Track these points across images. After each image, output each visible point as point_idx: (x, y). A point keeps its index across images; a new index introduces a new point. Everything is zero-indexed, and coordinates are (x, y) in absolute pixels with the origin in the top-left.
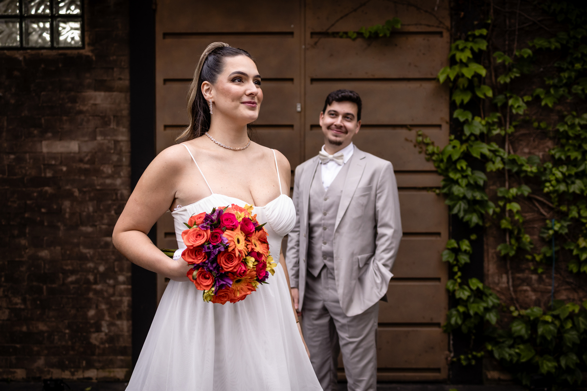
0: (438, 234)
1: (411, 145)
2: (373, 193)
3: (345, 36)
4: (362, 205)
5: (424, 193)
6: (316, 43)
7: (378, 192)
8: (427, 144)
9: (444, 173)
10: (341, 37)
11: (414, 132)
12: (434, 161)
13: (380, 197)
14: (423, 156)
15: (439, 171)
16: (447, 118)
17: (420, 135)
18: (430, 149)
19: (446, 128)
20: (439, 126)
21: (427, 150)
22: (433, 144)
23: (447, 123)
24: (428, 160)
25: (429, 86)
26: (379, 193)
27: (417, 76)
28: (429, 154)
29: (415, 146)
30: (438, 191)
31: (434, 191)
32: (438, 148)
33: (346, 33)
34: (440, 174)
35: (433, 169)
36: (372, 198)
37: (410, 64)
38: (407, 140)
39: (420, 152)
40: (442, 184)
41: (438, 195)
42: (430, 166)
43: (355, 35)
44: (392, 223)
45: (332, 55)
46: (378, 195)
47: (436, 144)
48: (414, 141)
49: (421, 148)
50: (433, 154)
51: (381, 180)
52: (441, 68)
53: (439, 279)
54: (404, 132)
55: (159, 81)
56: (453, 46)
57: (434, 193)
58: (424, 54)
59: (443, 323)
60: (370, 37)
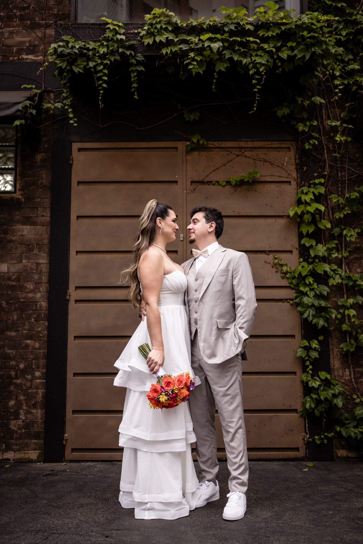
0: (293, 336)
1: (270, 266)
2: (230, 274)
3: (217, 184)
4: (221, 282)
5: (281, 304)
6: (195, 189)
7: (234, 273)
8: (282, 265)
9: (296, 288)
10: (214, 185)
11: (271, 256)
12: (288, 278)
13: (236, 277)
14: (279, 274)
15: (292, 286)
16: (297, 246)
17: (276, 258)
18: (285, 269)
19: (296, 253)
20: (291, 252)
21: (282, 270)
22: (286, 265)
23: (297, 249)
24: (283, 278)
25: (282, 221)
26: (234, 275)
27: (273, 214)
28: (284, 273)
29: (272, 267)
30: (291, 302)
31: (289, 302)
32: (290, 267)
33: (218, 182)
34: (293, 289)
35: (288, 285)
36: (230, 278)
37: (267, 205)
38: (266, 262)
39: (277, 272)
40: (295, 295)
41: (292, 305)
42: (285, 283)
43: (225, 183)
44: (244, 296)
45: (207, 198)
46: (234, 276)
47: (288, 265)
48: (272, 263)
49: (277, 268)
50: (287, 272)
51: (236, 265)
52: (291, 208)
53: (295, 373)
54: (263, 256)
55: (73, 217)
56: (300, 191)
57: (289, 304)
58: (277, 197)
59: (300, 409)
60: (236, 185)
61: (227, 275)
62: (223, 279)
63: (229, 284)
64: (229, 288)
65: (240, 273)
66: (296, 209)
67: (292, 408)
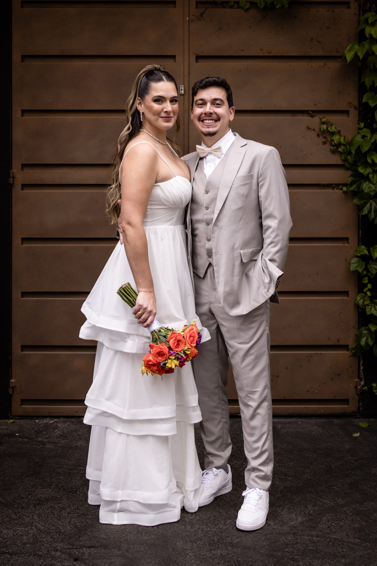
0: (346, 239)
1: (314, 134)
2: (255, 181)
3: (236, 6)
4: (243, 195)
5: (329, 191)
6: (202, 14)
7: (259, 180)
8: (333, 134)
9: (352, 167)
10: (232, 7)
11: (317, 119)
12: (341, 153)
13: (262, 185)
14: (328, 147)
15: (347, 165)
16: (356, 103)
17: (324, 123)
18: (336, 138)
19: (354, 114)
20: (346, 112)
21: (333, 140)
22: (339, 133)
23: (355, 108)
24: (333, 152)
25: (334, 65)
26: (260, 182)
27: (320, 53)
28: (335, 145)
29: (318, 136)
30: (345, 189)
31: (341, 189)
32: (345, 137)
33: (238, 3)
34: (348, 169)
35: (340, 162)
36: (254, 187)
37: (312, 39)
38: (309, 128)
39: (324, 143)
40: (350, 180)
41: (345, 193)
42: (336, 159)
43: (248, 5)
45: (220, 28)
46: (260, 184)
47: (342, 133)
48: (317, 130)
49: (325, 138)
50: (340, 144)
51: (263, 167)
52: (349, 45)
53: (346, 293)
54: (305, 119)
55: (16, 57)
56: (362, 18)
57: (341, 191)
58: (328, 28)
59: (352, 345)
60: (265, 8)
61: (251, 184)
62: (244, 190)
63: (254, 196)
64: (254, 203)
65: (268, 179)
66: (357, 47)
67: (342, 343)
